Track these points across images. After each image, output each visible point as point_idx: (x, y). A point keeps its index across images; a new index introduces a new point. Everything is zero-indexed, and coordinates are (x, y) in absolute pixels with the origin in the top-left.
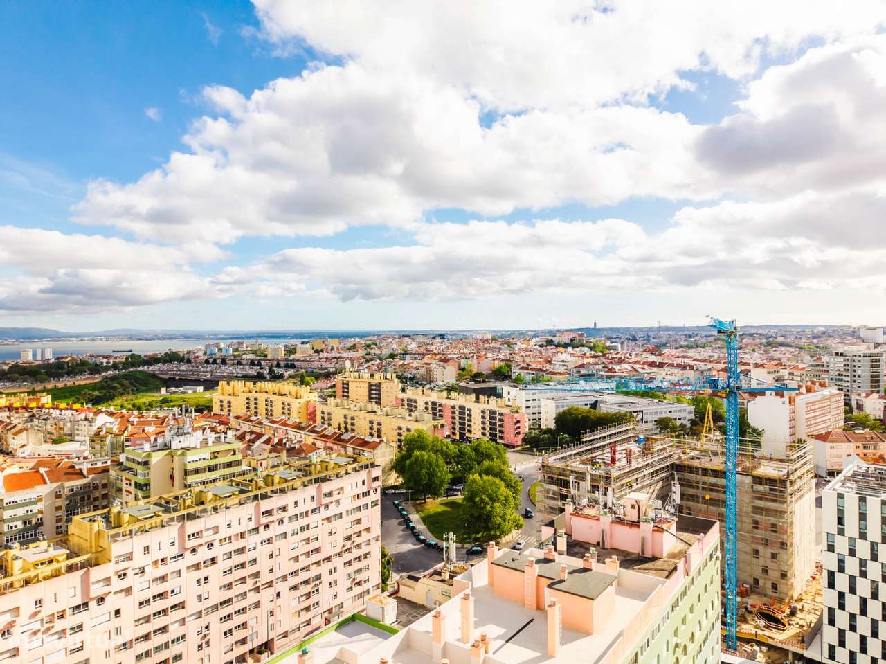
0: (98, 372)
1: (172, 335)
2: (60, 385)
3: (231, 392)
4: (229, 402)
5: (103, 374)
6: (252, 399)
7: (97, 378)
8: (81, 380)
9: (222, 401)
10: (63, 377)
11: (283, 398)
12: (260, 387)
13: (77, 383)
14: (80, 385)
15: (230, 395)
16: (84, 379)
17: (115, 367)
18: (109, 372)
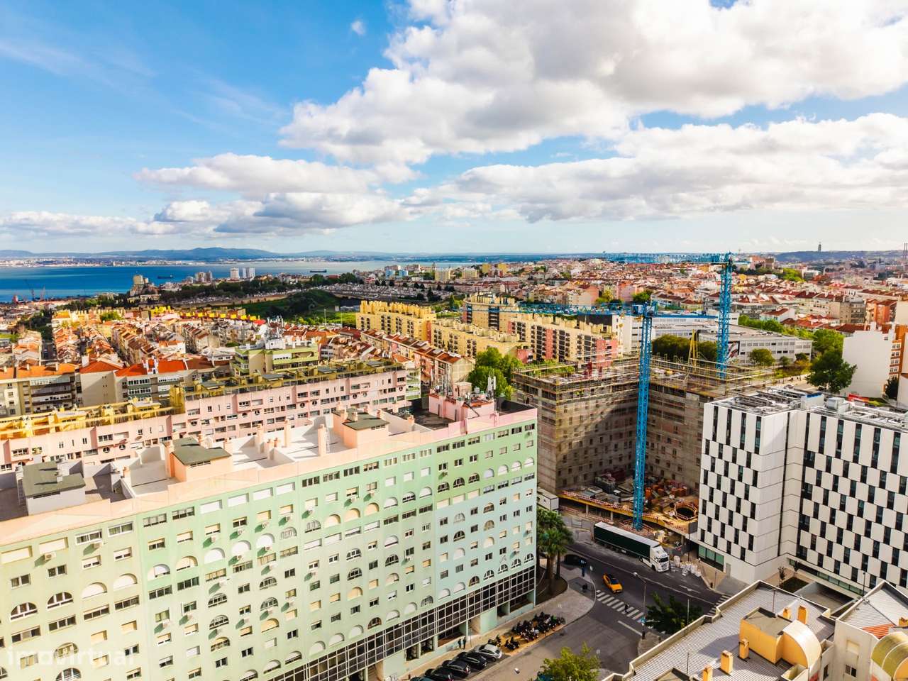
0: (284, 290)
1: (364, 257)
2: (254, 301)
3: (370, 311)
4: (368, 319)
5: (289, 292)
6: (386, 317)
7: (283, 295)
8: (271, 297)
9: (362, 319)
10: (257, 293)
11: (408, 317)
12: (393, 308)
13: (267, 299)
14: (269, 301)
15: (369, 313)
16: (273, 296)
17: (298, 286)
18: (294, 291)
